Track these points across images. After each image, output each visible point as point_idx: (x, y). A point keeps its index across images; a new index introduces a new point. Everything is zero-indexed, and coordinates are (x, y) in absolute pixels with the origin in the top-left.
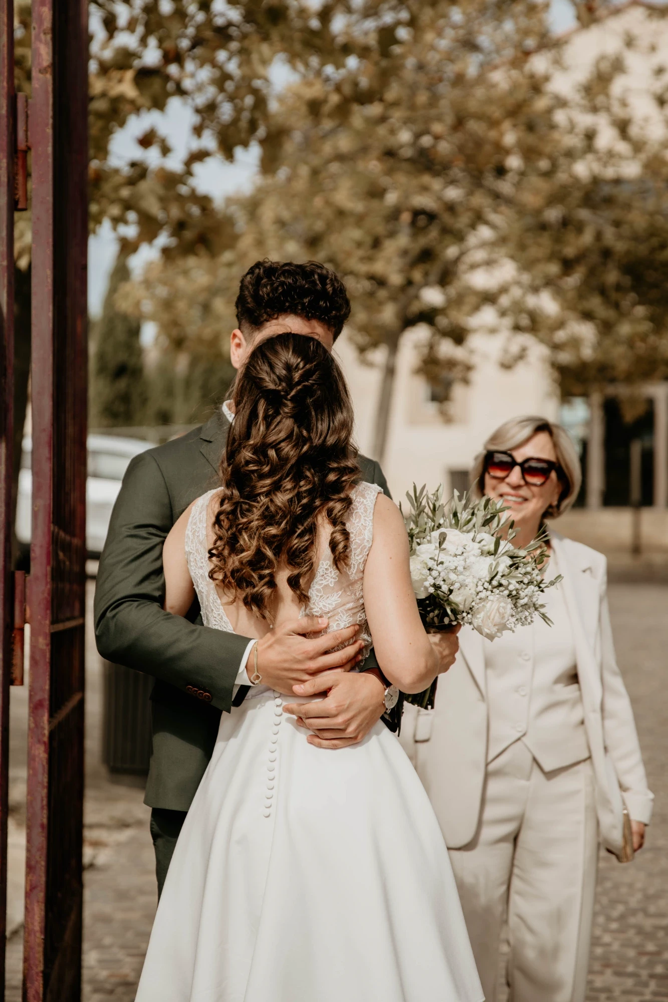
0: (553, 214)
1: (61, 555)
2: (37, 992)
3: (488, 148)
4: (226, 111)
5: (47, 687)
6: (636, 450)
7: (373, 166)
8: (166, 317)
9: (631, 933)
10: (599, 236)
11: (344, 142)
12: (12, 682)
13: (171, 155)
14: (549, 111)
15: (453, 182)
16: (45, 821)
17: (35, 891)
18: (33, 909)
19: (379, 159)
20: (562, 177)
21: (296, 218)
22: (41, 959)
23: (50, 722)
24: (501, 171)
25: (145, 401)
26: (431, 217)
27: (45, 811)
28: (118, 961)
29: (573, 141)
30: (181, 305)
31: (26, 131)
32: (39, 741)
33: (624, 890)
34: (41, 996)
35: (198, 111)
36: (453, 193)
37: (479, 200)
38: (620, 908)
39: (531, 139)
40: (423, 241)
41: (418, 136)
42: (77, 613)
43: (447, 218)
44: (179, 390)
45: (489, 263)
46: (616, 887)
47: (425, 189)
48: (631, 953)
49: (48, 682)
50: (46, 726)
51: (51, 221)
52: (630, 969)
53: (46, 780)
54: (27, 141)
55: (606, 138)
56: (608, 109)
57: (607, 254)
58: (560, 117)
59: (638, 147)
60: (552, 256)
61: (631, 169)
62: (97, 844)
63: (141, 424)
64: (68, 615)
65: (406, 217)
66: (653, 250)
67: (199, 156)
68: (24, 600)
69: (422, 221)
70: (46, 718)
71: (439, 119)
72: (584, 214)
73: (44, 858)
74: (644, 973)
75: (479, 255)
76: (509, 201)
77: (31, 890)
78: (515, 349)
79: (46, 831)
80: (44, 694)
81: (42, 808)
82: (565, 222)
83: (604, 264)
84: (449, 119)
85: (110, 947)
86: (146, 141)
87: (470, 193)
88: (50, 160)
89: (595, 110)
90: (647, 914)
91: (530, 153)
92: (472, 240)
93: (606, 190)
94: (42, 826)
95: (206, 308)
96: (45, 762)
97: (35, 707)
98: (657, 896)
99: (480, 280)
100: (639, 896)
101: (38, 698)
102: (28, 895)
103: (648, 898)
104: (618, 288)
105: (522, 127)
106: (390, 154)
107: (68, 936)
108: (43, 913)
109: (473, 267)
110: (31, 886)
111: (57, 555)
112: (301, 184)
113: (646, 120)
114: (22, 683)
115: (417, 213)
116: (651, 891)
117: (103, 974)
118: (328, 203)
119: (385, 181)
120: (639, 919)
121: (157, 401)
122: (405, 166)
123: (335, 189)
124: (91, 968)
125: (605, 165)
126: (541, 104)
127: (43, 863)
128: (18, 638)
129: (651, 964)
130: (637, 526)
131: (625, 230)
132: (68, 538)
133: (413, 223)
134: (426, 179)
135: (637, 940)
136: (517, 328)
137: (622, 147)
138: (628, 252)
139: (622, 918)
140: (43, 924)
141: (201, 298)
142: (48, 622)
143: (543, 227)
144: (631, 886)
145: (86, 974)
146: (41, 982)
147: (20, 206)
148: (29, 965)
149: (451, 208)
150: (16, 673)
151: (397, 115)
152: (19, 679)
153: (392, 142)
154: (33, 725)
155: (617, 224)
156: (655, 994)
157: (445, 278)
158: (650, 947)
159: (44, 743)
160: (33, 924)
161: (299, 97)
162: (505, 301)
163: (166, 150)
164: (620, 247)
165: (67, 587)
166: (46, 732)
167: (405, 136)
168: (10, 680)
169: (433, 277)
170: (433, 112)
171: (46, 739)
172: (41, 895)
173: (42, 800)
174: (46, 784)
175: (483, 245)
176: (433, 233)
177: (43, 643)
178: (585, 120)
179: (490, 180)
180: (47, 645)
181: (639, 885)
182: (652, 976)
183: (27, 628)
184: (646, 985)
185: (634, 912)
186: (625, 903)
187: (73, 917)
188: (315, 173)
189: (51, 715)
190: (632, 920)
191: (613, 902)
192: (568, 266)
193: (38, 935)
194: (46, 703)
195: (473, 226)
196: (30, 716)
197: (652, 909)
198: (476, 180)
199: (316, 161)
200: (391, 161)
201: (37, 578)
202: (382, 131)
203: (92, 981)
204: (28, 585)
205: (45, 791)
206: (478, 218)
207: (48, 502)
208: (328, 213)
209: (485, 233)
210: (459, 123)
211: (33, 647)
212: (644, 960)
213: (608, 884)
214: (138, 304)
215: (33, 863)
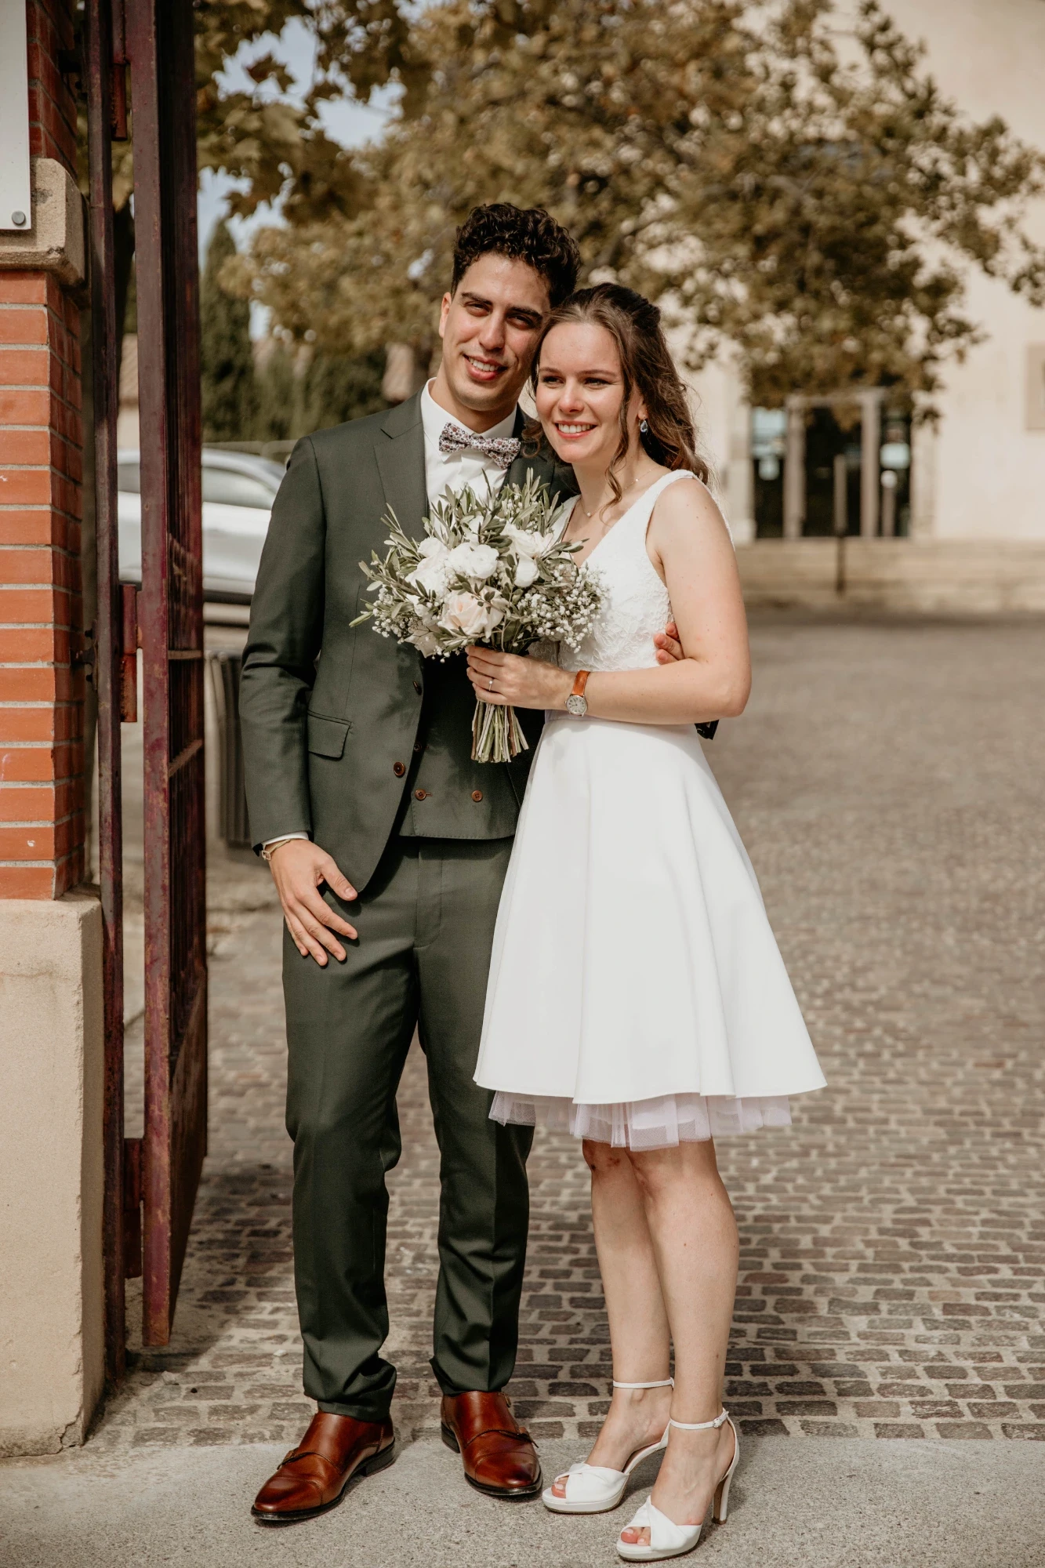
0: (747, 181)
1: (175, 567)
2: (162, 1080)
3: (670, 95)
4: (357, 37)
5: (166, 724)
6: (840, 466)
7: (532, 116)
8: (282, 300)
9: (838, 1009)
10: (796, 211)
11: (498, 85)
12: (123, 718)
13: (292, 89)
14: (741, 53)
15: (628, 140)
16: (167, 882)
17: (157, 964)
18: (155, 984)
19: (539, 107)
20: (754, 135)
21: (439, 177)
22: (167, 1041)
23: (169, 768)
24: (684, 126)
25: (255, 408)
26: (602, 181)
27: (167, 871)
28: (248, 1060)
29: (770, 91)
30: (302, 285)
31: (123, 39)
32: (157, 789)
33: (829, 964)
34: (167, 1084)
35: (322, 36)
36: (628, 153)
37: (658, 164)
38: (825, 984)
39: (719, 88)
40: (591, 213)
41: (586, 81)
42: (193, 644)
43: (622, 182)
44: (297, 394)
45: (670, 240)
46: (821, 960)
47: (595, 144)
48: (838, 1031)
49: (167, 718)
50: (166, 770)
51: (157, 154)
52: (837, 1048)
53: (167, 834)
54: (124, 53)
55: (806, 88)
56: (809, 54)
57: (806, 229)
58: (753, 61)
59: (841, 98)
60: (743, 232)
61: (835, 129)
62: (219, 931)
63: (252, 438)
64: (184, 644)
65: (572, 180)
66: (861, 226)
67: (325, 91)
68: (134, 620)
69: (591, 186)
70: (165, 761)
71: (611, 57)
72: (780, 181)
73: (167, 924)
74: (852, 1053)
75: (657, 231)
76: (692, 163)
77: (151, 963)
78: (701, 346)
79: (168, 893)
80: (162, 732)
81: (163, 867)
82: (758, 191)
83: (803, 246)
84: (624, 59)
85: (239, 1044)
86: (259, 72)
87: (647, 155)
88: (154, 78)
89: (793, 54)
90: (854, 987)
91: (719, 106)
92: (650, 211)
93: (808, 152)
94: (163, 887)
95: (331, 287)
96: (165, 813)
97: (150, 748)
98: (866, 969)
99: (661, 260)
100: (846, 969)
101: (154, 737)
102: (148, 968)
103: (856, 971)
104: (819, 272)
105: (709, 75)
106: (552, 101)
107: (193, 1022)
108: (167, 989)
109: (652, 246)
110: (151, 957)
111: (172, 570)
112: (445, 135)
113: (853, 67)
114: (135, 720)
115: (586, 177)
116: (859, 964)
117: (232, 1075)
118: (479, 157)
119: (547, 137)
120: (847, 994)
121: (271, 409)
122: (571, 117)
123: (488, 140)
124: (218, 1069)
125: (806, 121)
126: (732, 43)
127: (166, 931)
128: (129, 665)
129: (860, 1042)
130: (841, 558)
131: (828, 201)
132: (182, 551)
133: (580, 188)
134: (597, 133)
135: (844, 1017)
136: (703, 320)
137: (823, 100)
138: (833, 229)
139: (828, 993)
140: (168, 1002)
141: (327, 274)
142: (164, 646)
143: (733, 196)
144: (837, 959)
145: (212, 1076)
146: (167, 1068)
147: (119, 134)
148: (152, 1049)
149: (625, 170)
150: (128, 708)
151: (561, 51)
152: (131, 714)
153: (554, 83)
154: (149, 769)
155: (819, 194)
156: (864, 1073)
157: (618, 258)
158: (859, 1024)
159: (164, 790)
160: (155, 1002)
161: (441, 25)
162: (689, 286)
163: (285, 81)
164: (823, 221)
165: (183, 611)
166: (166, 778)
167: (569, 80)
168: (120, 715)
169: (604, 258)
170: (604, 51)
171: (166, 786)
172: (165, 968)
173: (163, 858)
174: (167, 839)
175: (665, 218)
176: (604, 203)
177: (160, 671)
178: (781, 65)
179: (671, 137)
180: (164, 674)
181: (845, 958)
182: (861, 1055)
183: (140, 653)
184: (855, 1064)
185: (841, 988)
186: (831, 977)
187: (198, 1001)
188: (462, 121)
189: (171, 759)
190: (838, 996)
191: (817, 978)
192: (760, 245)
193: (162, 1014)
194: (166, 743)
195: (651, 195)
196: (145, 758)
197: (860, 983)
198: (656, 138)
199: (463, 107)
200: (553, 111)
201: (150, 594)
202: (545, 70)
203: (218, 1083)
204: (139, 602)
205: (167, 846)
206: (658, 184)
207: (161, 502)
208: (482, 171)
209: (665, 202)
210: (633, 66)
211: (147, 677)
212: (852, 1038)
213: (811, 958)
214: (248, 282)
215: (154, 931)
